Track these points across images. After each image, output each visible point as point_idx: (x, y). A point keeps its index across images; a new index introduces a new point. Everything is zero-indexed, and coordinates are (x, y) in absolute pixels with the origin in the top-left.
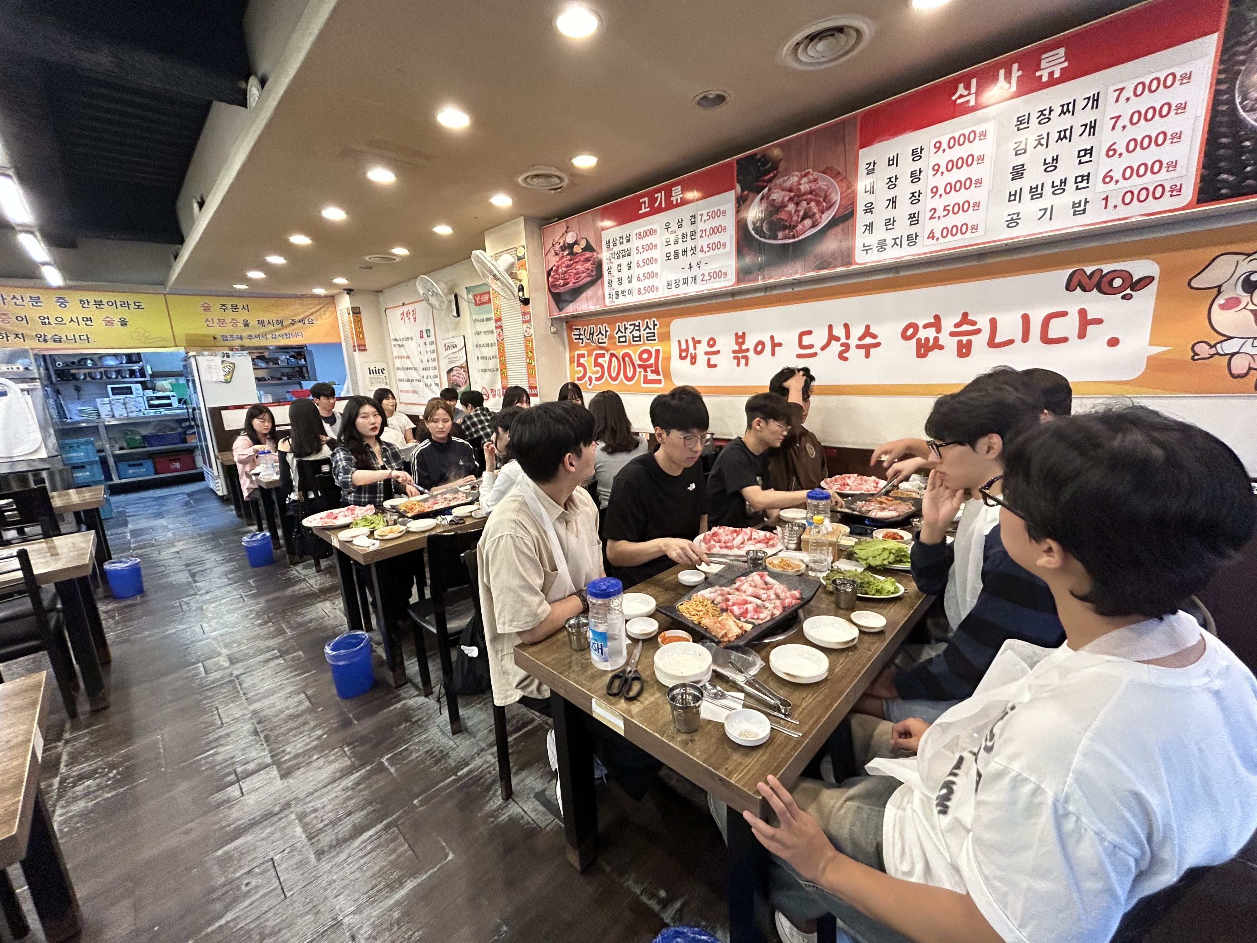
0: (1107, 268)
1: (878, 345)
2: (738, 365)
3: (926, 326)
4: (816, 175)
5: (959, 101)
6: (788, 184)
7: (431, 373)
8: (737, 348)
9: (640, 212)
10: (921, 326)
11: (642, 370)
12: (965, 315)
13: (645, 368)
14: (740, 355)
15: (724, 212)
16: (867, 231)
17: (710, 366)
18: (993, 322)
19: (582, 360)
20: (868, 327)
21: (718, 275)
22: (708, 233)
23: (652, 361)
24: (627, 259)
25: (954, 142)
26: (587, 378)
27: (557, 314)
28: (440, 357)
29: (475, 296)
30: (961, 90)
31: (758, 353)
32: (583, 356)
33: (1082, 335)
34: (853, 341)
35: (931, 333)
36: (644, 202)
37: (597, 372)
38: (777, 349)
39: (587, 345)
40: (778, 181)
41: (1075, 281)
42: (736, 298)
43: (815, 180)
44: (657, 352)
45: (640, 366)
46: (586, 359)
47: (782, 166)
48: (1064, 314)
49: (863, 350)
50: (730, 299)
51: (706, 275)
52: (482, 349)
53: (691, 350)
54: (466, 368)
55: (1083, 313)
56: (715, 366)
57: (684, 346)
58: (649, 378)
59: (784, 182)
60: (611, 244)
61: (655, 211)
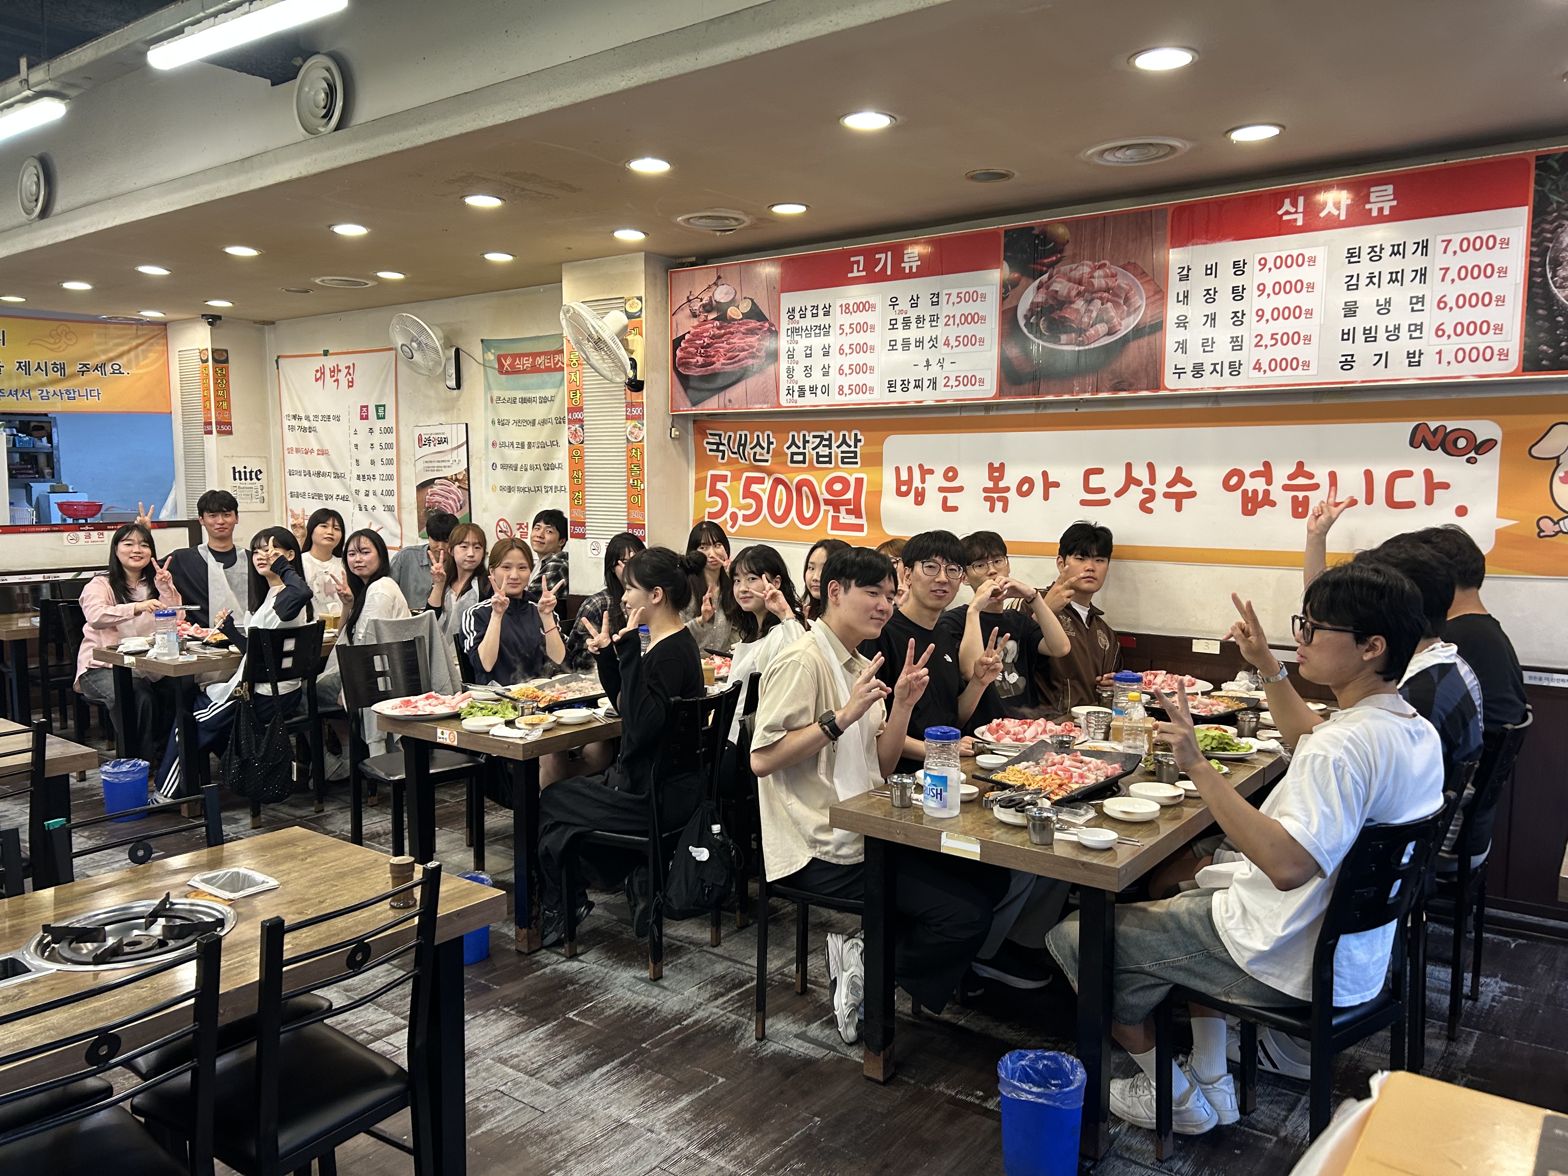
0: (1451, 425)
1: (1193, 495)
2: (992, 509)
3: (1254, 475)
4: (1115, 269)
5: (1285, 218)
6: (1076, 274)
7: (378, 485)
8: (991, 485)
9: (850, 275)
10: (1247, 474)
11: (830, 508)
12: (1300, 465)
13: (836, 505)
14: (995, 495)
15: (984, 296)
16: (1180, 350)
17: (946, 508)
18: (1333, 476)
19: (720, 486)
20: (1179, 470)
21: (971, 380)
22: (957, 321)
23: (850, 495)
24: (823, 340)
25: (1282, 262)
26: (727, 515)
27: (687, 409)
28: (403, 458)
29: (499, 358)
30: (1287, 206)
31: (1022, 494)
32: (724, 479)
33: (1429, 501)
34: (1160, 488)
35: (1259, 484)
36: (858, 262)
37: (748, 507)
38: (1052, 490)
39: (731, 462)
40: (1064, 268)
41: (1419, 438)
42: (991, 413)
43: (1114, 276)
44: (859, 482)
45: (827, 502)
46: (728, 484)
47: (1068, 251)
48: (1409, 474)
49: (1174, 501)
50: (982, 414)
51: (953, 379)
52: (506, 450)
53: (917, 483)
54: (464, 482)
55: (1428, 474)
56: (955, 509)
57: (904, 476)
58: (842, 521)
59: (1071, 270)
60: (797, 315)
61: (873, 277)
